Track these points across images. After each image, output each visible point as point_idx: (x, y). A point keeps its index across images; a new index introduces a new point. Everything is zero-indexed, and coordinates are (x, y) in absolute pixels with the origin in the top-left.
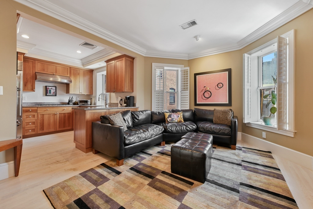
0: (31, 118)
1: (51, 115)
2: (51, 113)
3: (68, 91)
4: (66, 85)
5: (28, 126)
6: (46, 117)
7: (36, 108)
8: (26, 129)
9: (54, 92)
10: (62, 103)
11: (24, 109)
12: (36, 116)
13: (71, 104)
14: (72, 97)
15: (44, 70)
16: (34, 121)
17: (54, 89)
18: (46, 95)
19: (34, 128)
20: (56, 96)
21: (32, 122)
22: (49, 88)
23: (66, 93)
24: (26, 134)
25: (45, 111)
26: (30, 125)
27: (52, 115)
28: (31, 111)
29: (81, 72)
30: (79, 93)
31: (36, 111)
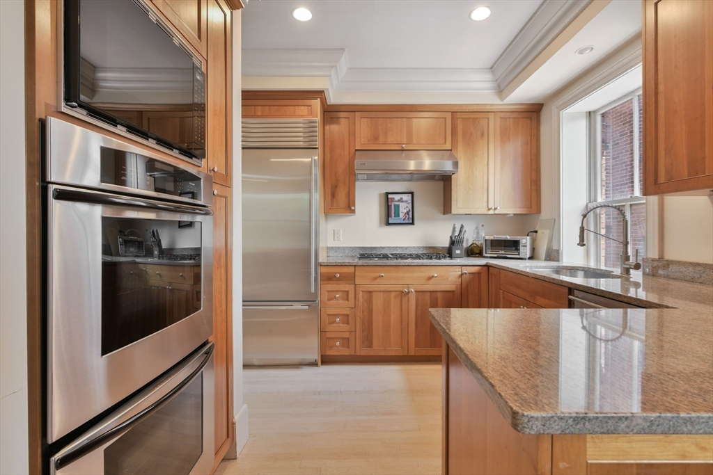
0: (341, 301)
1: (393, 294)
2: (392, 288)
3: (446, 206)
4: (441, 184)
5: (333, 327)
6: (378, 301)
7: (351, 270)
8: (329, 335)
9: (408, 213)
10: (430, 247)
11: (324, 270)
12: (351, 296)
13: (458, 252)
14: (462, 227)
15: (376, 139)
16: (347, 312)
17: (406, 201)
18: (388, 224)
19: (347, 335)
20: (413, 223)
21: (343, 315)
22: (393, 199)
23: (444, 214)
24: (328, 353)
25: (375, 278)
26: (338, 323)
27: (396, 296)
28: (339, 279)
30: (484, 211)
31: (351, 278)
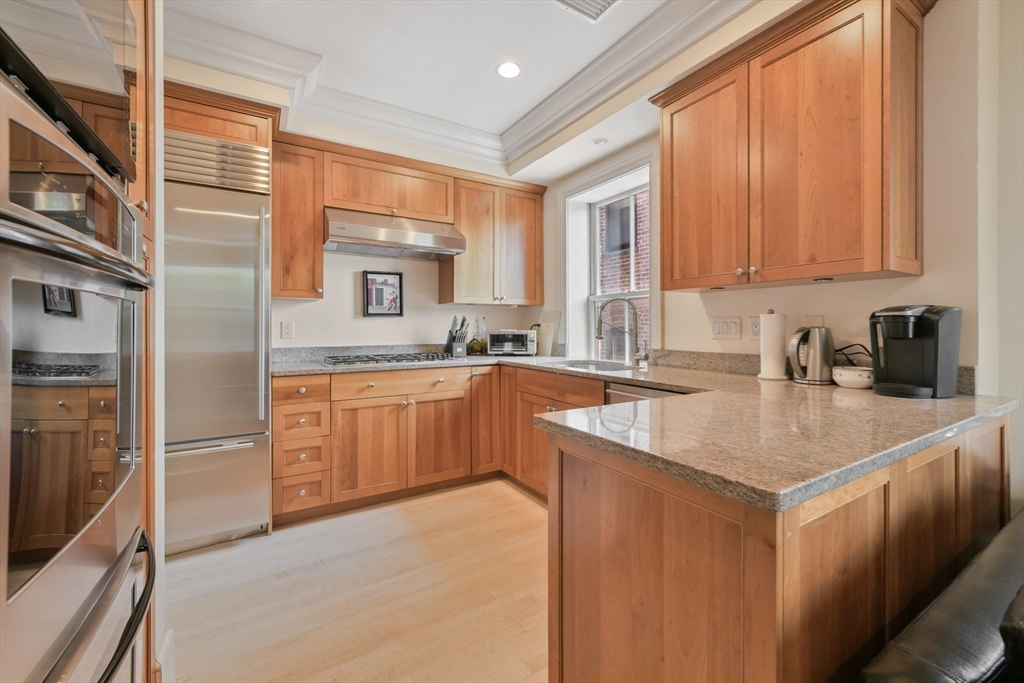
0: (308, 429)
1: (387, 409)
2: (385, 401)
3: (445, 291)
4: (436, 265)
5: (295, 469)
6: (365, 421)
7: (325, 380)
8: (286, 482)
9: (394, 300)
10: (423, 345)
11: (278, 383)
12: (325, 418)
13: (459, 350)
14: (464, 320)
15: (355, 195)
16: (317, 442)
17: (392, 285)
18: (366, 314)
19: (317, 477)
20: (401, 314)
21: (311, 448)
22: (374, 281)
23: (440, 303)
24: (285, 511)
25: (361, 390)
26: (304, 461)
27: (390, 412)
28: (304, 396)
29: (499, 200)
30: (490, 301)
31: (325, 393)
